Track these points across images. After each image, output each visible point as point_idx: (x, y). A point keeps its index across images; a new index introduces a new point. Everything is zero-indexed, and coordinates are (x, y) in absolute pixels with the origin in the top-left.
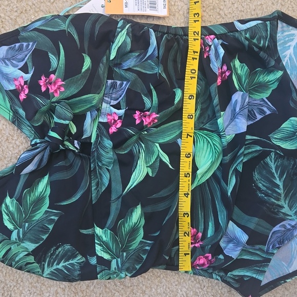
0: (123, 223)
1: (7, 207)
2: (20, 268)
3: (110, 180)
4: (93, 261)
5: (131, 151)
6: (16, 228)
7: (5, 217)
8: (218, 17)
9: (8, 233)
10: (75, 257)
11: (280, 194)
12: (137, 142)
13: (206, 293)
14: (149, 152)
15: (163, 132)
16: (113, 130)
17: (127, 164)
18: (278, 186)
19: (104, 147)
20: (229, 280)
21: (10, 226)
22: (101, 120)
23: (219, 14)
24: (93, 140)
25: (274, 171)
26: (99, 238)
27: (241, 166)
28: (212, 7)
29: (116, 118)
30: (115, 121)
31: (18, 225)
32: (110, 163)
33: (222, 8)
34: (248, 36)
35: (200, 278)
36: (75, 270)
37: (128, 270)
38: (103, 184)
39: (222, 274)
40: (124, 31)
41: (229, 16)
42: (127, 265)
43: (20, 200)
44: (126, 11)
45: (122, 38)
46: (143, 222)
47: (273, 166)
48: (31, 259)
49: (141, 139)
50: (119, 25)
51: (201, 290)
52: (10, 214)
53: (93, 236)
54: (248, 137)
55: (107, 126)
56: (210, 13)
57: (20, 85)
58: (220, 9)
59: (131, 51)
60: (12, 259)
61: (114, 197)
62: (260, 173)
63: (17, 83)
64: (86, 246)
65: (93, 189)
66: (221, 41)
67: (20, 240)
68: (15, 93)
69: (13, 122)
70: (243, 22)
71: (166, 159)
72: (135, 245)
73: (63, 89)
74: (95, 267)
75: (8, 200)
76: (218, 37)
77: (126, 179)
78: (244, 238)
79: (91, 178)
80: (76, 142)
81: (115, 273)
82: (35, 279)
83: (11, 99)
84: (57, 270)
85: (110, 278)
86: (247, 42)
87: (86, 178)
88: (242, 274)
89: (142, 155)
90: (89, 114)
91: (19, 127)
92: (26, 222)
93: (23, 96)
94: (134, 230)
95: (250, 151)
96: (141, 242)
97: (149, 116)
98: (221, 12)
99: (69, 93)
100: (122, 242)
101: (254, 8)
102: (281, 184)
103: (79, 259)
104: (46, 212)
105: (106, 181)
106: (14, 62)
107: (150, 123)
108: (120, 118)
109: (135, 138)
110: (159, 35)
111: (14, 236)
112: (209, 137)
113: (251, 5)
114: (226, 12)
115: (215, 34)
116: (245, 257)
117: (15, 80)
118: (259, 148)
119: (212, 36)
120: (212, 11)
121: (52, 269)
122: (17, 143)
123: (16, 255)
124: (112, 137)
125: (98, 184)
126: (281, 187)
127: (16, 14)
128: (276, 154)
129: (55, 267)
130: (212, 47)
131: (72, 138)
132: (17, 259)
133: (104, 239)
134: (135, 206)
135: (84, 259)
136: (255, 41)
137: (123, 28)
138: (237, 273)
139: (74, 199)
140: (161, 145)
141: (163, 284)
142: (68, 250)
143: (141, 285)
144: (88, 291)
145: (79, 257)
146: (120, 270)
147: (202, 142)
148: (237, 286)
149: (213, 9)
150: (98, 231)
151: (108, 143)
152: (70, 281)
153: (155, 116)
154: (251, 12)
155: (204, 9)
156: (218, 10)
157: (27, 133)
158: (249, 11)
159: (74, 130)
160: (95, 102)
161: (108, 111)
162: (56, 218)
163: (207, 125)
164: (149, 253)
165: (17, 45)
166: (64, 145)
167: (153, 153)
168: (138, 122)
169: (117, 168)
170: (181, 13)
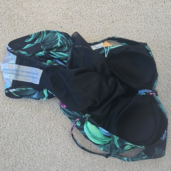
8: (80, 16)
13: (71, 154)
33: (82, 12)
41: (85, 16)
51: (68, 153)
56: (75, 15)
58: (81, 13)
98: (81, 14)
101: (98, 12)
113: (96, 10)
114: (84, 14)
141: (49, 150)
143: (38, 150)
144: (11, 152)
149: (77, 13)
154: (96, 14)
155: (73, 13)
156: (79, 13)
158: (95, 13)
170: (61, 14)
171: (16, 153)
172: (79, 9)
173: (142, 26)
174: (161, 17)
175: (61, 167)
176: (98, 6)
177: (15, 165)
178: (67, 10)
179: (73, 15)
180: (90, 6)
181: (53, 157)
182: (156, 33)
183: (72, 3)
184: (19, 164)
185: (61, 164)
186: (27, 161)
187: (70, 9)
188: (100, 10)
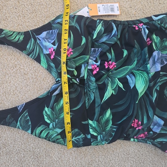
0: (102, 118)
1: (46, 112)
2: (54, 142)
4: (89, 137)
5: (104, 83)
6: (51, 122)
7: (45, 117)
8: (143, 14)
9: (48, 125)
10: (80, 135)
12: (106, 78)
13: (143, 150)
14: (113, 82)
15: (119, 72)
16: (95, 72)
17: (102, 89)
19: (91, 81)
20: (155, 143)
21: (48, 121)
22: (89, 68)
23: (143, 13)
24: (85, 78)
26: (91, 125)
27: (159, 87)
28: (139, 9)
29: (96, 67)
30: (96, 68)
31: (52, 121)
32: (94, 89)
33: (144, 9)
34: (159, 22)
35: (140, 143)
36: (80, 141)
37: (106, 140)
38: (91, 99)
39: (152, 141)
40: (101, 24)
41: (148, 13)
42: (105, 138)
43: (53, 109)
44: (100, 14)
45: (100, 28)
46: (111, 117)
48: (59, 137)
49: (108, 76)
50: (98, 22)
51: (141, 149)
52: (48, 116)
53: (88, 125)
54: (161, 73)
55: (92, 70)
56: (138, 12)
57: (51, 51)
58: (144, 10)
60: (50, 137)
61: (96, 105)
63: (50, 50)
64: (85, 129)
65: (86, 102)
66: (146, 26)
67: (54, 128)
68: (49, 55)
69: (48, 70)
70: (156, 16)
71: (121, 85)
72: (108, 128)
73: (72, 53)
74: (90, 139)
75: (46, 109)
76: (145, 24)
77: (102, 96)
78: (162, 123)
79: (85, 97)
80: (77, 79)
81: (100, 142)
82: (61, 147)
83: (46, 58)
85: (97, 145)
86: (159, 26)
87: (83, 96)
88: (161, 140)
89: (110, 84)
90: (83, 65)
91: (50, 72)
92: (56, 119)
93: (52, 57)
94: (107, 121)
95: (162, 80)
96: (111, 127)
97: (112, 64)
98: (144, 12)
99: (74, 55)
100: (102, 127)
101: (160, 9)
105: (93, 98)
106: (49, 40)
107: (112, 68)
108: (98, 66)
109: (105, 76)
110: (117, 25)
111: (51, 126)
112: (142, 74)
113: (159, 7)
114: (147, 11)
115: (143, 23)
116: (162, 132)
117: (50, 49)
118: (166, 78)
119: (142, 24)
120: (140, 11)
122: (48, 81)
123: (52, 135)
124: (95, 76)
125: (88, 99)
127: (44, 18)
130: (142, 29)
131: (75, 77)
132: (52, 137)
133: (94, 126)
134: (107, 109)
135: (84, 136)
136: (163, 25)
138: (159, 140)
139: (78, 107)
140: (118, 79)
141: (122, 147)
142: (77, 132)
143: (112, 148)
144: (86, 152)
145: (82, 135)
146: (102, 140)
147: (139, 77)
148: (160, 146)
149: (140, 10)
150: (90, 122)
151: (93, 79)
152: (78, 147)
153: (114, 64)
154: (159, 11)
155: (136, 11)
156: (143, 11)
157: (54, 75)
158: (158, 10)
159: (76, 73)
160: (86, 59)
161: (92, 63)
163: (141, 68)
164: (116, 132)
165: (51, 31)
166: (72, 81)
167: (115, 83)
168: (106, 67)
169: (98, 91)
170: (124, 13)
172: (142, 7)
175: (135, 163)
176: (160, 2)
177: (91, 163)
178: (130, 9)
179: (136, 13)
181: (126, 153)
184: (94, 162)
185: (134, 160)
186: (102, 159)
187: (133, 7)
188: (163, 6)
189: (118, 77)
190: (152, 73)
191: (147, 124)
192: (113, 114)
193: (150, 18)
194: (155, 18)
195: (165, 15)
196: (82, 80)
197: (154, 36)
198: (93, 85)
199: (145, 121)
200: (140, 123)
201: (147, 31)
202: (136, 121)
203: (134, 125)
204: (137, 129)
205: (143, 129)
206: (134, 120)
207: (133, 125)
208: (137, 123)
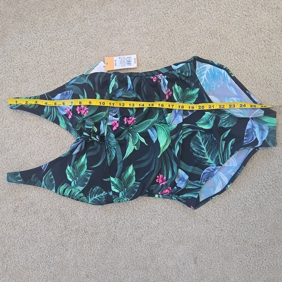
0: (124, 175)
1: (68, 171)
2: (77, 200)
3: (116, 154)
4: (111, 194)
5: (125, 138)
6: (73, 180)
7: (68, 176)
8: (164, 63)
9: (70, 183)
10: (102, 192)
11: (204, 153)
12: (127, 133)
13: (171, 207)
14: (134, 138)
15: (141, 127)
16: (115, 128)
17: (123, 145)
18: (203, 149)
19: (111, 138)
20: (180, 199)
21: (70, 180)
22: (109, 124)
24: (105, 135)
25: (201, 141)
26: (113, 182)
27: (182, 140)
29: (116, 122)
30: (115, 124)
31: (74, 179)
32: (115, 145)
33: (166, 58)
34: (179, 72)
35: (168, 200)
36: (103, 199)
37: (127, 197)
38: (113, 156)
39: (176, 196)
40: (114, 79)
42: (127, 194)
43: (74, 167)
44: (116, 68)
45: (113, 83)
46: (134, 173)
47: (200, 138)
48: (82, 195)
49: (129, 131)
50: (111, 77)
51: (168, 206)
52: (70, 174)
53: (110, 182)
54: (185, 125)
55: (112, 126)
59: (119, 88)
60: (73, 195)
61: (119, 162)
62: (194, 143)
63: (67, 111)
64: (107, 186)
65: (108, 158)
66: (166, 76)
67: (76, 186)
68: (66, 116)
69: (67, 130)
70: (176, 65)
71: (143, 140)
72: (131, 184)
73: (87, 112)
74: (112, 196)
75: (68, 167)
76: (164, 74)
77: (124, 153)
78: (187, 177)
79: (106, 154)
80: (97, 136)
81: (121, 199)
82: (86, 205)
83: (65, 119)
84: (94, 199)
85: (119, 202)
86: (178, 76)
87: (104, 153)
88: (188, 196)
89: (131, 139)
90: (102, 121)
91: (70, 132)
92: (77, 177)
93: (70, 117)
94: (130, 178)
95: (186, 132)
96: (134, 183)
97: (131, 119)
99: (91, 113)
100: (124, 184)
101: (183, 56)
102: (204, 147)
103: (104, 193)
104: (86, 171)
105: (114, 154)
107: (132, 123)
108: (118, 122)
109: (126, 131)
110: (133, 78)
111: (73, 184)
112: (164, 127)
113: (181, 54)
115: (162, 73)
116: (189, 187)
117: (66, 109)
118: (190, 130)
119: (161, 75)
121: (92, 199)
122: (70, 139)
123: (75, 193)
124: (114, 132)
125: (110, 156)
126: (205, 149)
127: (63, 76)
128: (200, 132)
129: (93, 198)
130: (162, 80)
131: (95, 134)
132: (75, 195)
133: (115, 183)
134: (130, 165)
135: (107, 193)
136: (184, 74)
137: (113, 78)
138: (185, 196)
139: (99, 164)
142: (98, 189)
144: (111, 210)
145: (104, 192)
146: (124, 197)
147: (160, 130)
149: (161, 60)
150: (112, 179)
151: (112, 135)
152: (101, 205)
153: (134, 119)
156: (164, 60)
157: (74, 134)
159: (96, 130)
160: (104, 116)
161: (112, 119)
162: (91, 174)
164: (139, 188)
165: (65, 92)
166: (91, 139)
167: (136, 138)
168: (125, 123)
169: (119, 147)
170: (144, 64)
171: (117, 209)
172: (163, 55)
173: (233, 65)
174: (252, 52)
175: (162, 220)
176: (182, 49)
177: (116, 221)
178: (150, 59)
179: (157, 63)
180: (174, 51)
181: (153, 211)
182: (249, 70)
183: (155, 50)
184: (120, 220)
185: (162, 217)
186: (128, 217)
187: (153, 57)
188: (185, 53)
189: (139, 132)
190: (174, 126)
191: (171, 178)
192: (135, 170)
193: (170, 68)
194: (174, 67)
195: (185, 64)
196: (102, 137)
197: (176, 86)
198: (113, 141)
199: (170, 176)
200: (165, 178)
201: (167, 82)
202: (161, 176)
203: (159, 180)
204: (161, 184)
205: (166, 184)
206: (159, 176)
207: (157, 181)
208: (162, 179)
